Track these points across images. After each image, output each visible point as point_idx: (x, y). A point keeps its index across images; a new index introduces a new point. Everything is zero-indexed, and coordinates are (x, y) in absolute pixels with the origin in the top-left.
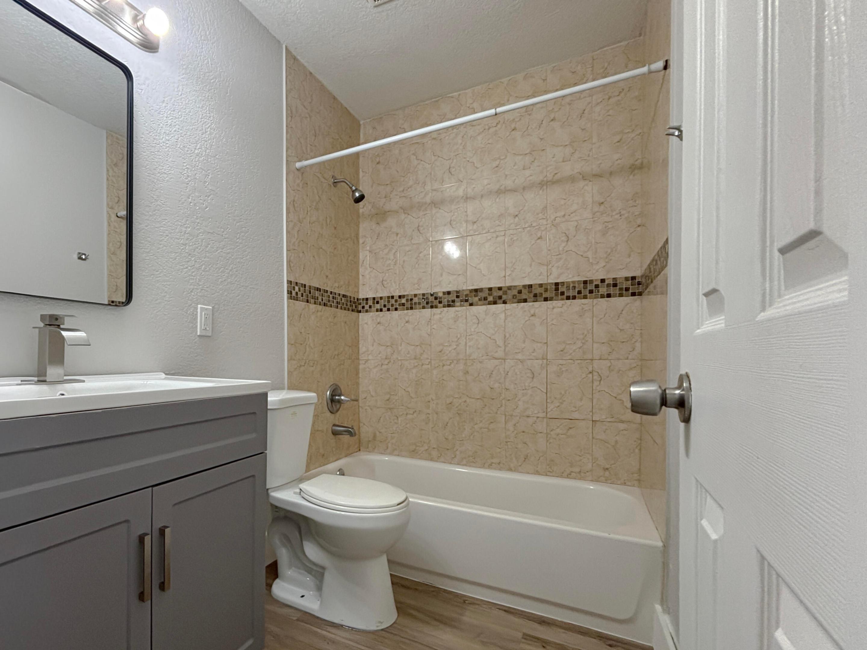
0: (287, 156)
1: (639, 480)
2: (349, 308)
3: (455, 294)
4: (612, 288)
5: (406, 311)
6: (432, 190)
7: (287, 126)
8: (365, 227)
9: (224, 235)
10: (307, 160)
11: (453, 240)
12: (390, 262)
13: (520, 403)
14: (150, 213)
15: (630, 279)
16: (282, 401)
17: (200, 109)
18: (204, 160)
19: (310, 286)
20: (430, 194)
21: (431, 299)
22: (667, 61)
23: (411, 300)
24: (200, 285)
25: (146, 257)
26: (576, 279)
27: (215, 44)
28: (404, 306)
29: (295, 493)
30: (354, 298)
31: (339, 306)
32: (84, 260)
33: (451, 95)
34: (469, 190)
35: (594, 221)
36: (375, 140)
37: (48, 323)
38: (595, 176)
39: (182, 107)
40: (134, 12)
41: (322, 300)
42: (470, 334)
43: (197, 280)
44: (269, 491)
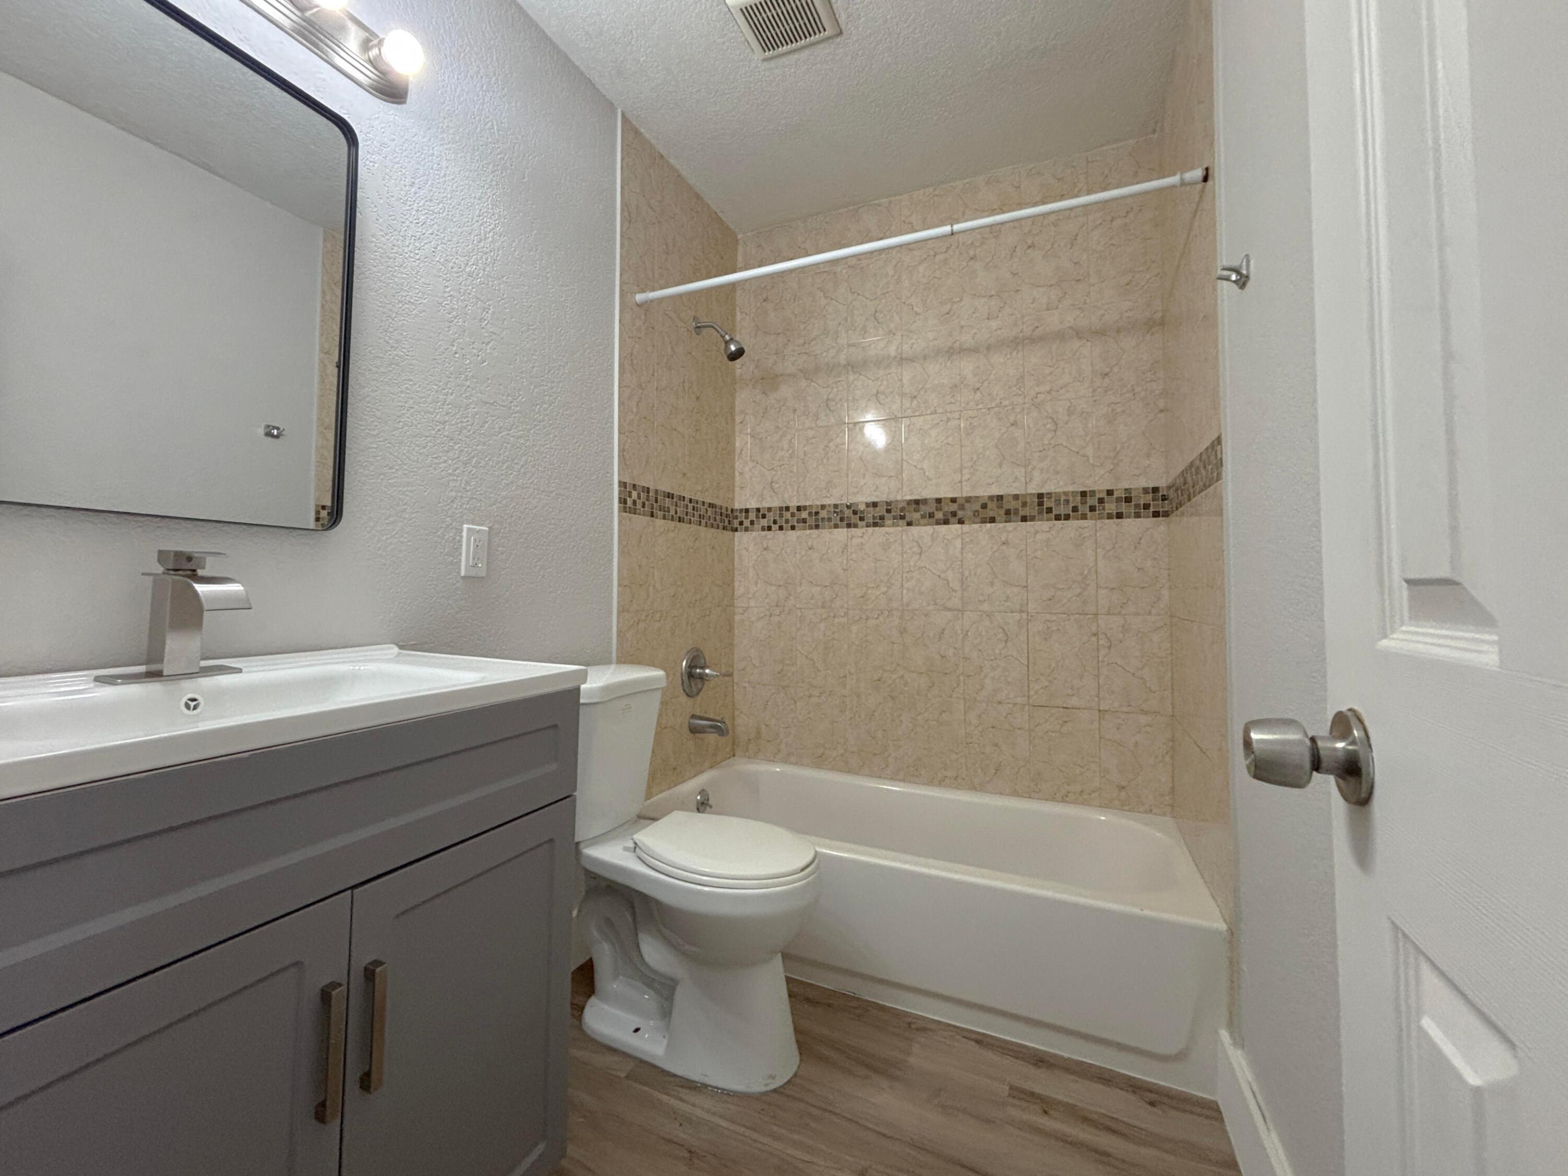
0: (622, 283)
1: (1172, 806)
2: (718, 525)
3: (885, 507)
4: (1123, 503)
5: (808, 532)
6: (849, 346)
7: (622, 236)
8: (743, 398)
9: (513, 408)
10: (653, 290)
11: (881, 423)
12: (783, 453)
13: (988, 681)
14: (382, 369)
15: (1151, 491)
16: (606, 689)
17: (476, 201)
18: (480, 284)
19: (656, 491)
20: (846, 350)
21: (848, 513)
22: (1207, 169)
23: (817, 513)
24: (467, 491)
25: (371, 443)
26: (1070, 489)
27: (505, 99)
28: (806, 522)
29: (626, 849)
30: (727, 508)
31: (703, 522)
32: (277, 437)
33: (876, 202)
34: (905, 347)
35: (1095, 401)
36: (760, 266)
37: (171, 568)
38: (1096, 332)
39: (445, 195)
40: (364, 34)
41: (676, 513)
42: (907, 570)
43: (464, 481)
44: (582, 846)
